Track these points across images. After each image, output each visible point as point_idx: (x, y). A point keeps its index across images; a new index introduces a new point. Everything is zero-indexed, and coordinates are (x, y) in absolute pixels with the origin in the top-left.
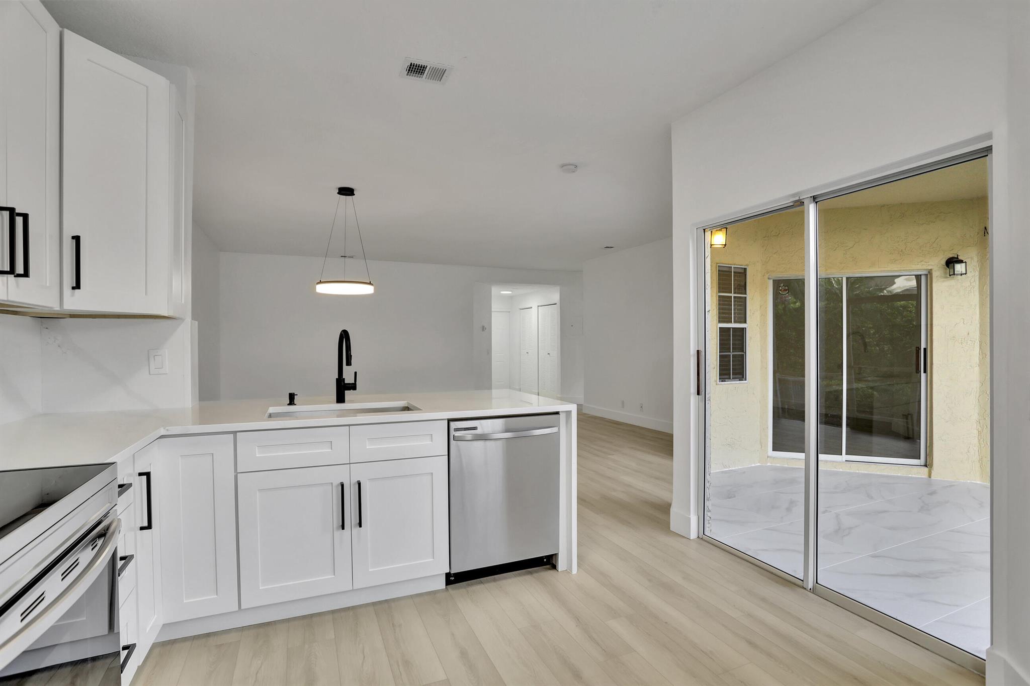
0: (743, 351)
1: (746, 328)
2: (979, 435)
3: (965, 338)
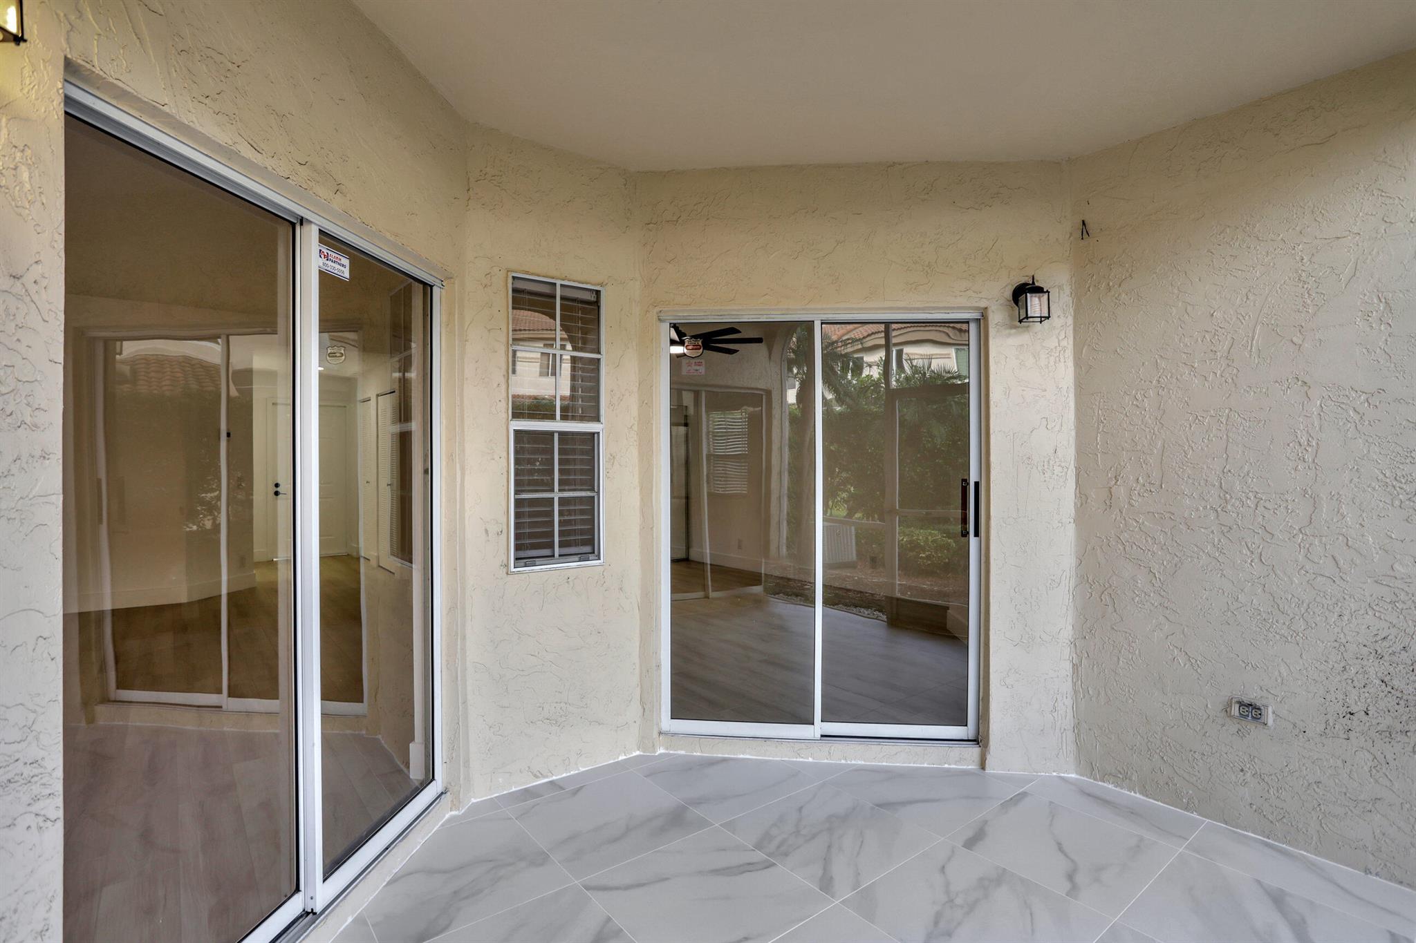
0: (592, 490)
1: (598, 433)
2: (1074, 673)
3: (1049, 462)
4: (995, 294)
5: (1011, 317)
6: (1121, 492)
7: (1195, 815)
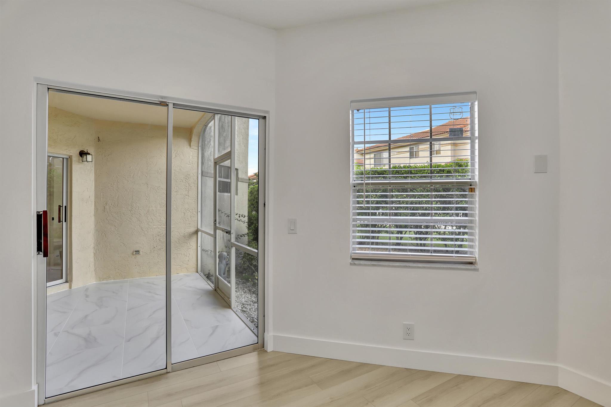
3: (88, 200)
4: (74, 153)
5: (79, 160)
6: (107, 207)
7: (126, 279)
